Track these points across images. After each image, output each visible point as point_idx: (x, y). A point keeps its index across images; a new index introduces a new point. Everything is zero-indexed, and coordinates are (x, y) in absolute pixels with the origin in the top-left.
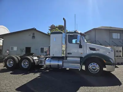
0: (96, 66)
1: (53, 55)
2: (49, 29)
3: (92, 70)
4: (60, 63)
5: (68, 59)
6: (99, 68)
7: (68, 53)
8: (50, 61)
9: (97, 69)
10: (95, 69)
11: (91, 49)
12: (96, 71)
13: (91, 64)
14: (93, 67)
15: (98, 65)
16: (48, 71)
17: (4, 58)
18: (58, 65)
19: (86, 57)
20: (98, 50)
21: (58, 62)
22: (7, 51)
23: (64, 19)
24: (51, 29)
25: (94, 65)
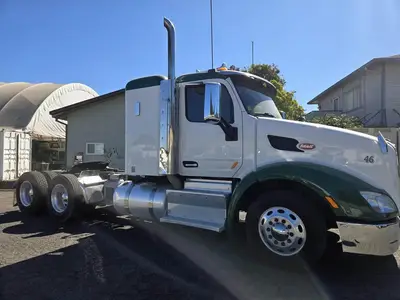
0: (288, 222)
1: (133, 170)
3: (272, 240)
4: (158, 202)
5: (187, 185)
6: (303, 235)
7: (185, 163)
9: (293, 239)
10: (283, 238)
12: (288, 244)
14: (278, 225)
15: (298, 219)
20: (311, 147)
22: (78, 157)
25: (280, 218)
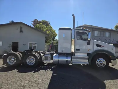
0: (103, 61)
1: (62, 51)
2: (32, 24)
3: (100, 65)
5: (76, 55)
6: (105, 63)
7: (77, 50)
8: (59, 58)
9: (104, 64)
10: (102, 64)
11: (98, 45)
13: (99, 60)
14: (101, 62)
15: (105, 60)
16: (55, 67)
17: (3, 55)
18: (67, 61)
19: (93, 53)
20: (103, 46)
21: (67, 58)
23: (73, 15)
24: (34, 24)
25: (101, 60)
